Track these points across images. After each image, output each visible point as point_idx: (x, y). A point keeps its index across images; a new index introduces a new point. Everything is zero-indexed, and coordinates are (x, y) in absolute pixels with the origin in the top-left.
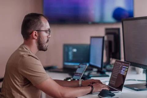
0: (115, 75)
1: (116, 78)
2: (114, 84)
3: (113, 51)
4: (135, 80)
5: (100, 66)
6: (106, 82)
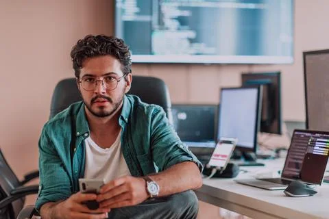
1: (301, 162)
2: (297, 174)
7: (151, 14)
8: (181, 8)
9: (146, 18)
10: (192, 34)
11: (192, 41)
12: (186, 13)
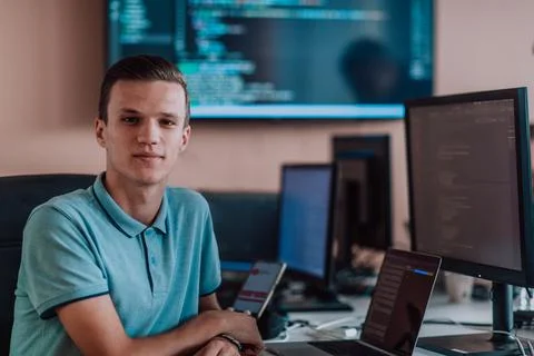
0: (387, 302)
1: (389, 312)
2: (382, 335)
3: (364, 217)
4: (453, 323)
5: (319, 271)
6: (346, 327)
7: (173, 31)
8: (227, 20)
9: (164, 39)
10: (247, 67)
11: (247, 79)
12: (237, 30)
